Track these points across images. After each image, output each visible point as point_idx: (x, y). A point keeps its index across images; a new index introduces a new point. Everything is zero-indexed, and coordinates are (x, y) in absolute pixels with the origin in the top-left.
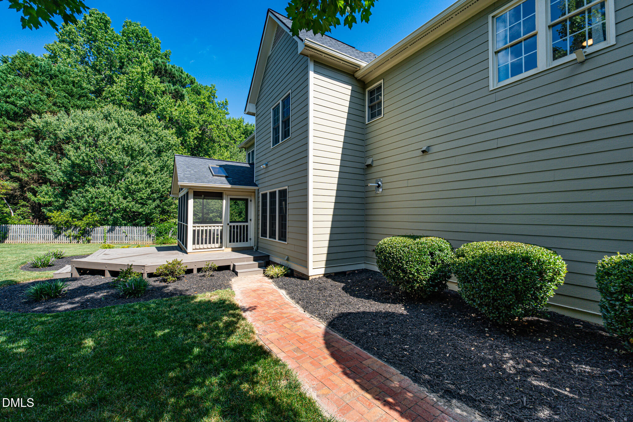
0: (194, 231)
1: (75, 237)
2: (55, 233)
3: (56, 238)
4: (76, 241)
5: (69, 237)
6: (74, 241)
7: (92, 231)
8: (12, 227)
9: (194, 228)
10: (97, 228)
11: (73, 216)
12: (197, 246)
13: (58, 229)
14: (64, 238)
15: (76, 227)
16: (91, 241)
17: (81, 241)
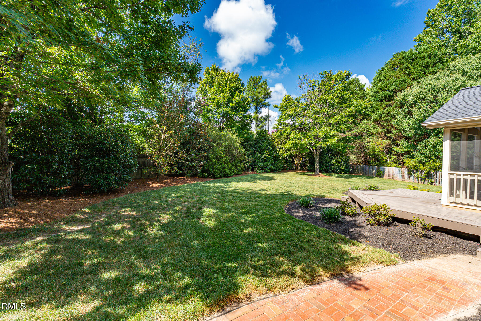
0: (452, 180)
1: (422, 179)
2: (409, 175)
3: (409, 178)
4: (422, 182)
5: (417, 178)
6: (421, 182)
7: (435, 175)
8: (387, 169)
9: (452, 177)
10: (439, 173)
11: (420, 162)
12: (453, 199)
13: (410, 171)
14: (414, 179)
15: (422, 171)
16: (434, 183)
17: (426, 182)
